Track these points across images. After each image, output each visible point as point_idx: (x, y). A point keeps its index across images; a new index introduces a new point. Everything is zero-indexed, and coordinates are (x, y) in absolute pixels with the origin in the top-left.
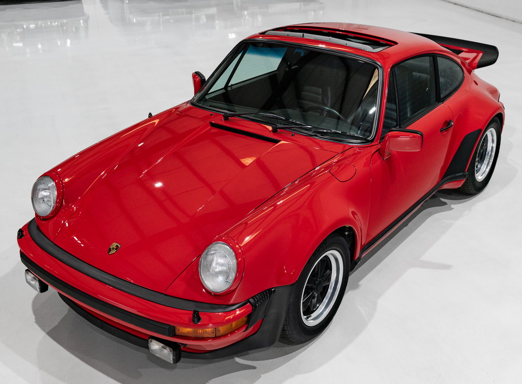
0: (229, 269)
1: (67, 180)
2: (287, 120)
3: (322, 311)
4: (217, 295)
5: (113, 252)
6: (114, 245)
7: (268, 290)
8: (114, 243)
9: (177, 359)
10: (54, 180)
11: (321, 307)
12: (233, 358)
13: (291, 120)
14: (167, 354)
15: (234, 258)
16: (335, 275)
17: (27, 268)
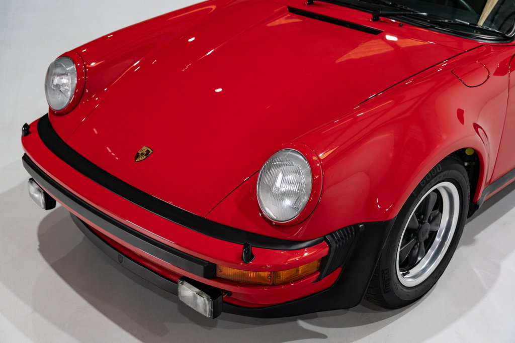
0: (300, 189)
1: (93, 64)
2: (394, 5)
3: (425, 266)
4: (279, 226)
5: (141, 158)
6: (144, 149)
7: (353, 225)
8: (144, 148)
9: (215, 313)
10: (75, 62)
11: (424, 262)
12: (296, 320)
13: (399, 6)
14: (201, 303)
15: (310, 173)
16: (448, 218)
17: (31, 177)
